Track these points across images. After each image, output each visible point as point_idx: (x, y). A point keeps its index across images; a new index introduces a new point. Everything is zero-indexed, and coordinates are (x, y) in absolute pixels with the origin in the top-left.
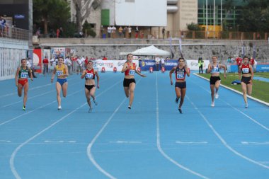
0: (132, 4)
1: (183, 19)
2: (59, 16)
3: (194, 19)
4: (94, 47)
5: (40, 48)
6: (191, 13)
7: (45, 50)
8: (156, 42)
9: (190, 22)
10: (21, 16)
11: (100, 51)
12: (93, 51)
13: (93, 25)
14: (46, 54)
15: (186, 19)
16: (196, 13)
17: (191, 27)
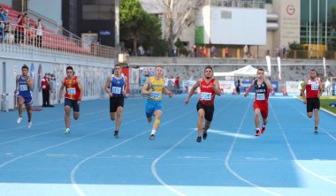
0: (229, 20)
1: (284, 37)
2: (149, 34)
3: (296, 37)
4: (187, 67)
5: (127, 67)
6: (293, 31)
7: (134, 70)
8: (254, 62)
9: (292, 41)
10: (107, 33)
11: (193, 71)
12: (185, 71)
13: (186, 44)
14: (134, 74)
15: (287, 37)
16: (298, 31)
17: (293, 47)
